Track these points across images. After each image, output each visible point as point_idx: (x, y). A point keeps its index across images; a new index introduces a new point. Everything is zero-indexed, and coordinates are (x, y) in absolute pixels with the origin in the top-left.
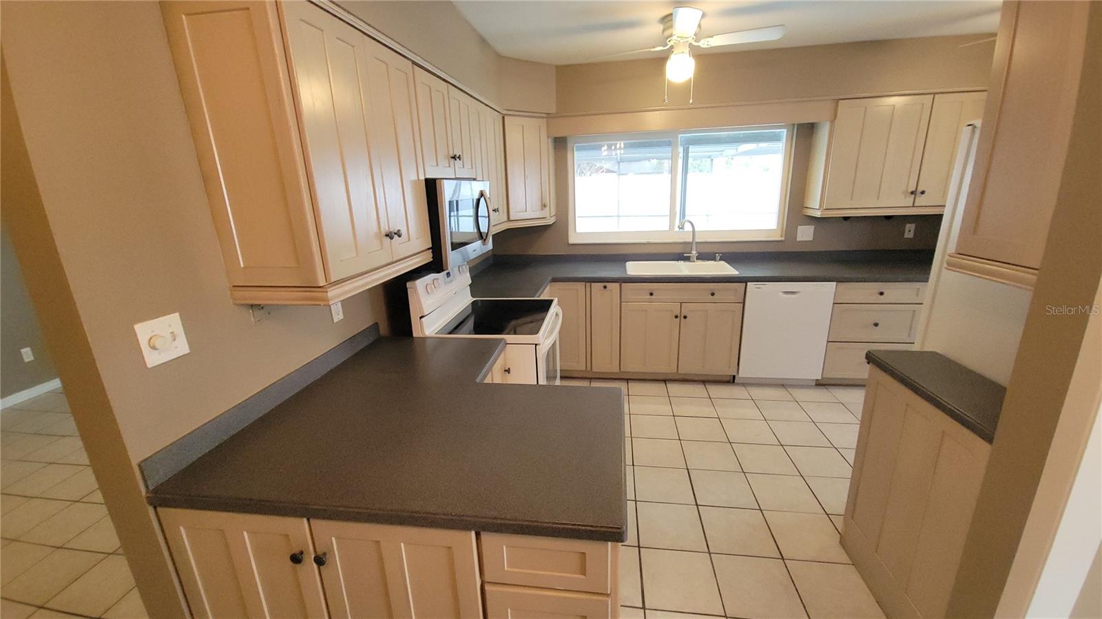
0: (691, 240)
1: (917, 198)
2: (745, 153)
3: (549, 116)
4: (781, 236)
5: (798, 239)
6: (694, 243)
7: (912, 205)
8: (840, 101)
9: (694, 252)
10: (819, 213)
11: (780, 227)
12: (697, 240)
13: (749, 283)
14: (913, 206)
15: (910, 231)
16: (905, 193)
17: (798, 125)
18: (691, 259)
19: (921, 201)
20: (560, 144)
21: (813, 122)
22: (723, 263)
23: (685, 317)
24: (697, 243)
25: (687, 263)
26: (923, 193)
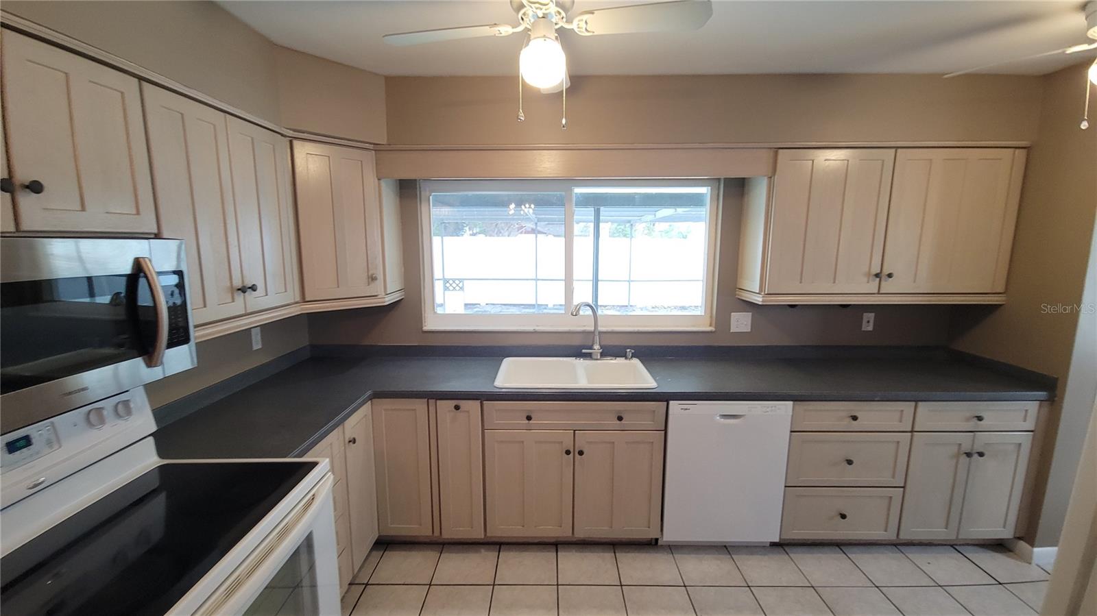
0: (593, 329)
1: (883, 283)
2: (664, 219)
3: (377, 148)
4: (711, 325)
5: (733, 329)
6: (597, 333)
7: (876, 291)
8: (780, 151)
9: (597, 347)
10: (761, 300)
11: (709, 311)
12: (600, 329)
13: (671, 403)
14: (879, 293)
15: (868, 322)
16: (868, 274)
17: (725, 179)
18: (594, 357)
19: (888, 286)
20: (408, 190)
21: (743, 177)
22: (636, 361)
23: (581, 453)
24: (600, 333)
25: (588, 362)
26: (890, 276)
